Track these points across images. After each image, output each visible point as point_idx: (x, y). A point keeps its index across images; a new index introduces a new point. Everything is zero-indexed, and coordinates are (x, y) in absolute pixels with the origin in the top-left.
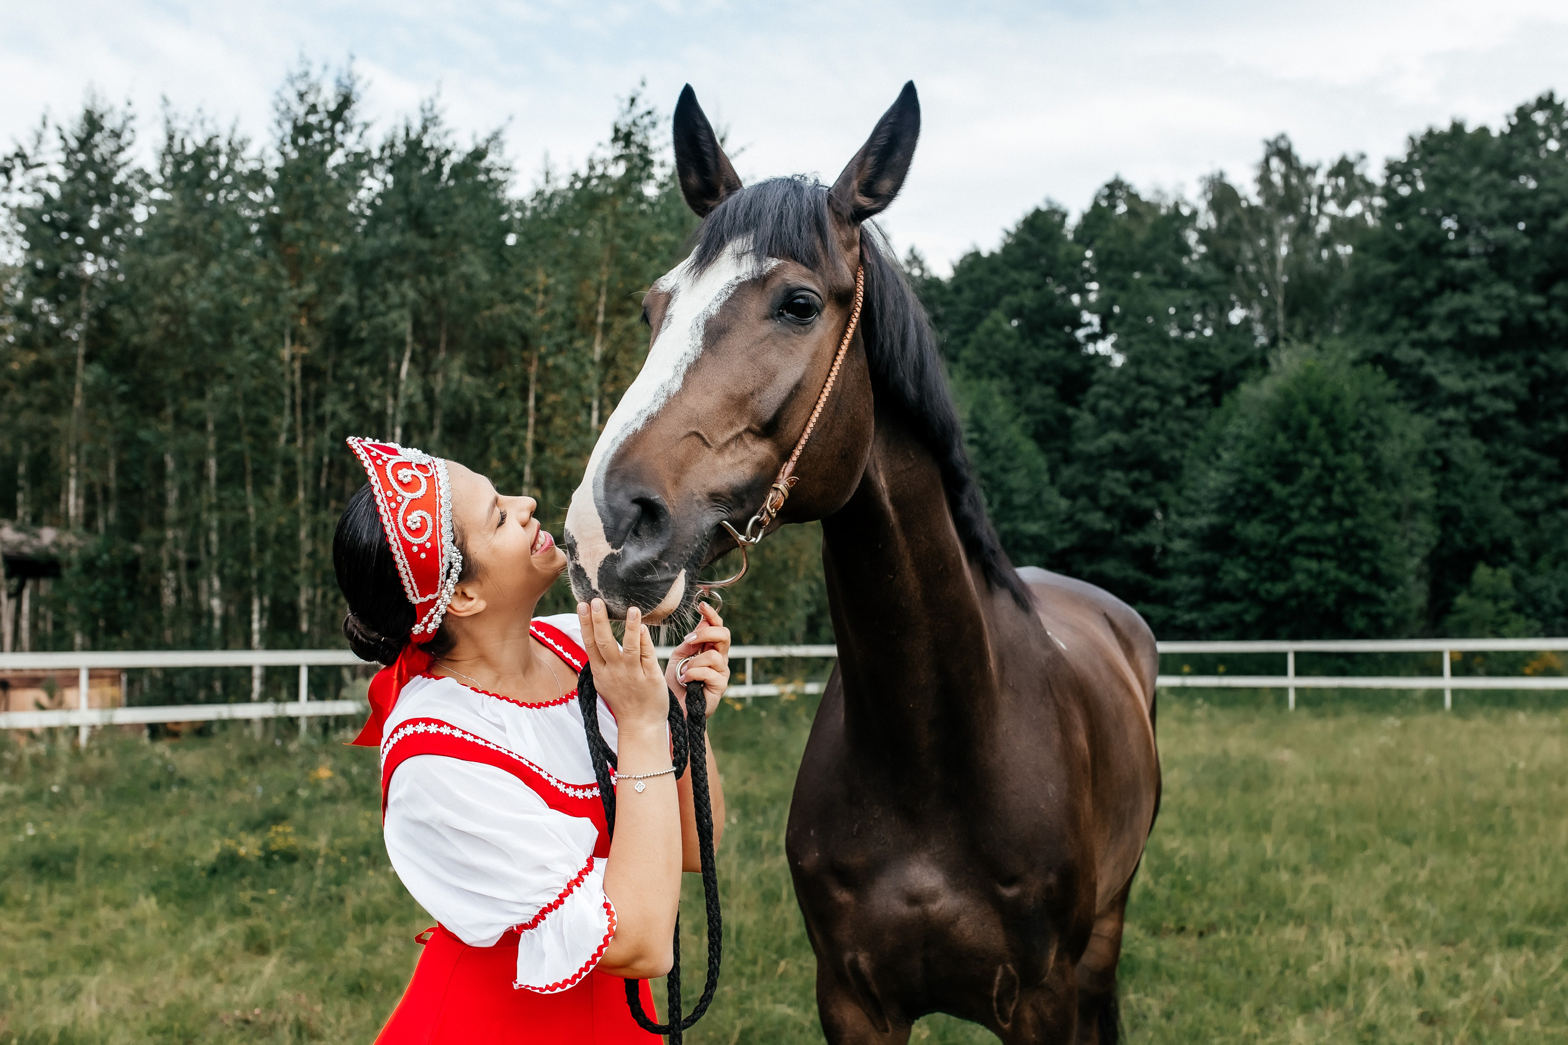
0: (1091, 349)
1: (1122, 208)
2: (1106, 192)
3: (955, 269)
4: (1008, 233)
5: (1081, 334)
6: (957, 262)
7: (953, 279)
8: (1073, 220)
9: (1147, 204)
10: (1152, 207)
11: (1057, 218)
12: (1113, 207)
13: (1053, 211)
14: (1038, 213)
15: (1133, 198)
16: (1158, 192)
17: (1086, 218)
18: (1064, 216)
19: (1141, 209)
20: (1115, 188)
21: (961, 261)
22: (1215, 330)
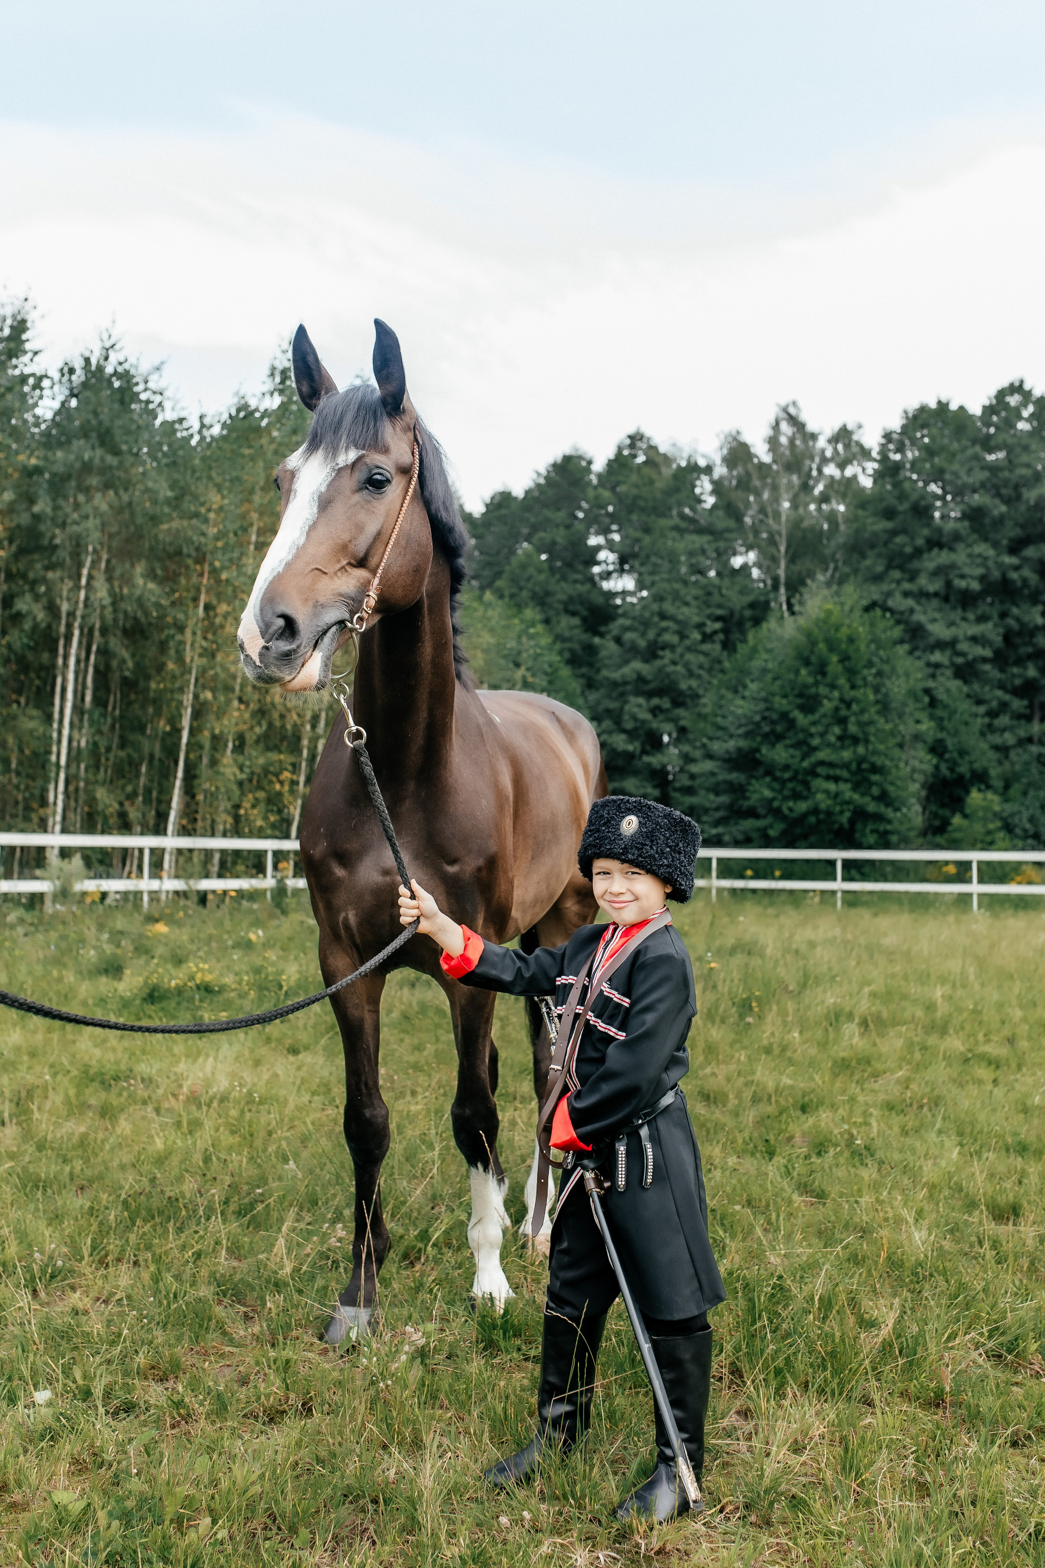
0: (606, 585)
1: (641, 459)
2: (628, 441)
3: (487, 506)
4: (539, 474)
5: (596, 570)
6: (488, 501)
7: (483, 515)
8: (599, 466)
9: (665, 455)
10: (667, 459)
11: (584, 464)
12: (635, 456)
13: (580, 458)
14: (567, 459)
15: (652, 449)
16: (674, 445)
17: (610, 463)
18: (590, 463)
19: (658, 459)
20: (635, 439)
21: (492, 498)
22: (719, 574)
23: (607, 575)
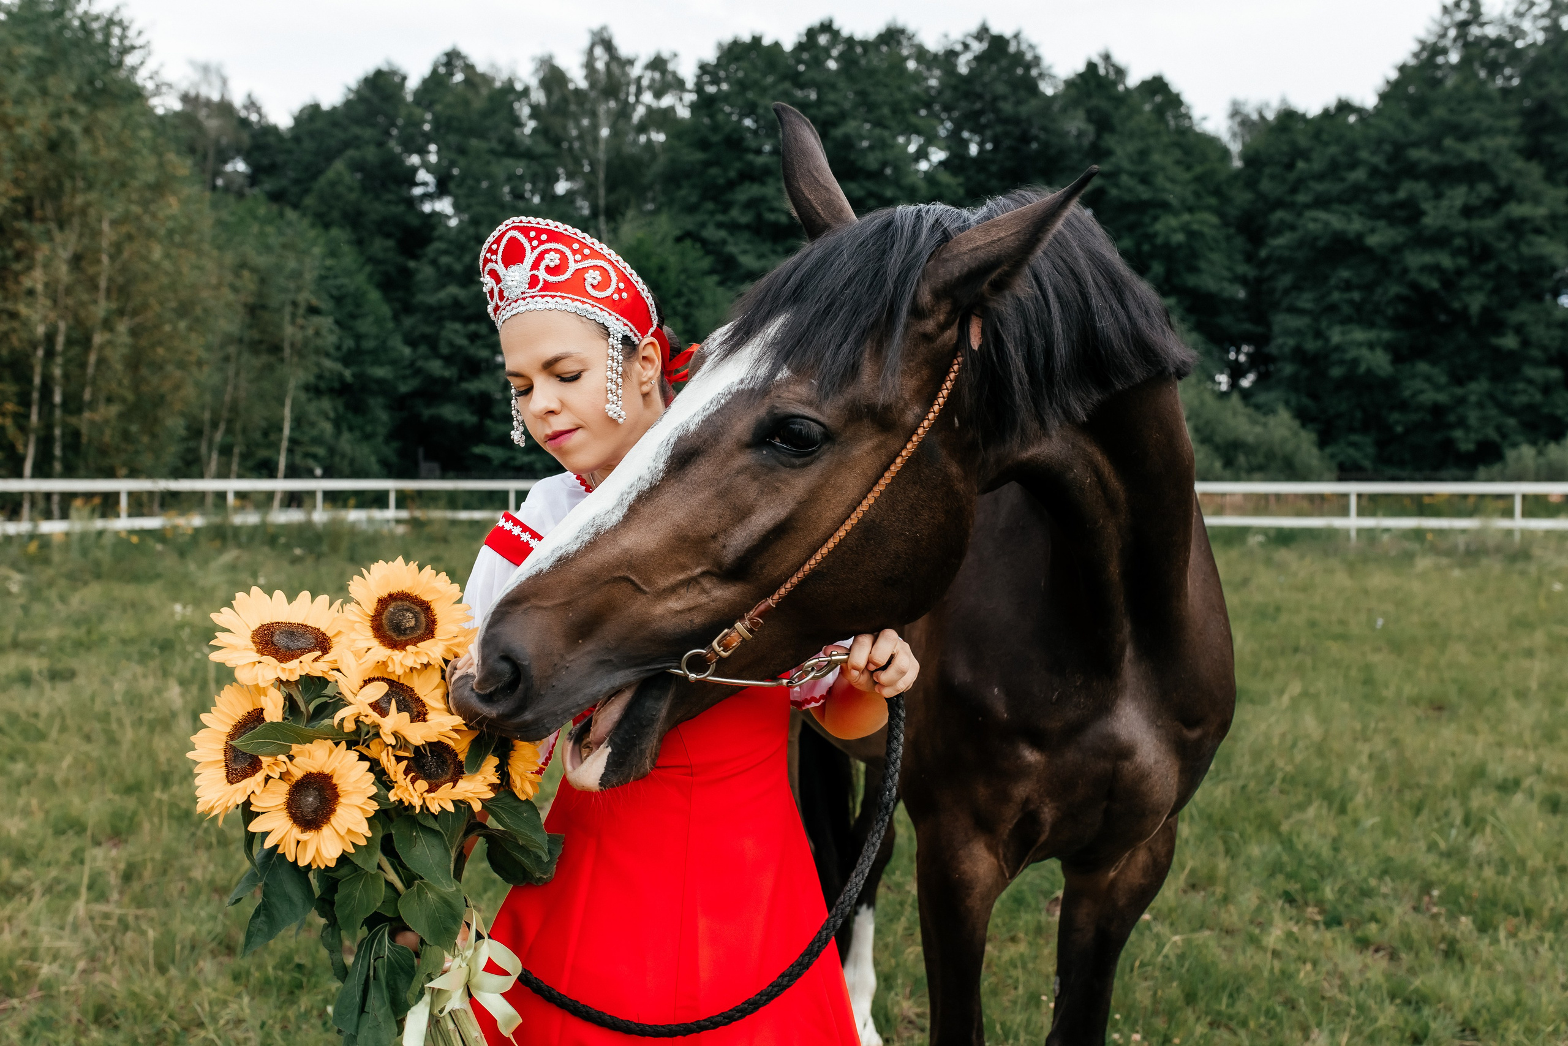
0: (427, 208)
1: (459, 77)
2: (444, 60)
3: (296, 119)
4: (350, 90)
5: (417, 191)
6: (296, 113)
7: (292, 129)
8: (413, 83)
9: (483, 76)
10: (486, 79)
11: (397, 79)
12: (451, 74)
13: (393, 73)
14: (379, 73)
15: (469, 68)
16: (493, 66)
17: (426, 82)
18: (404, 79)
19: (478, 80)
20: (452, 58)
21: (301, 111)
22: (542, 199)
23: (427, 196)
